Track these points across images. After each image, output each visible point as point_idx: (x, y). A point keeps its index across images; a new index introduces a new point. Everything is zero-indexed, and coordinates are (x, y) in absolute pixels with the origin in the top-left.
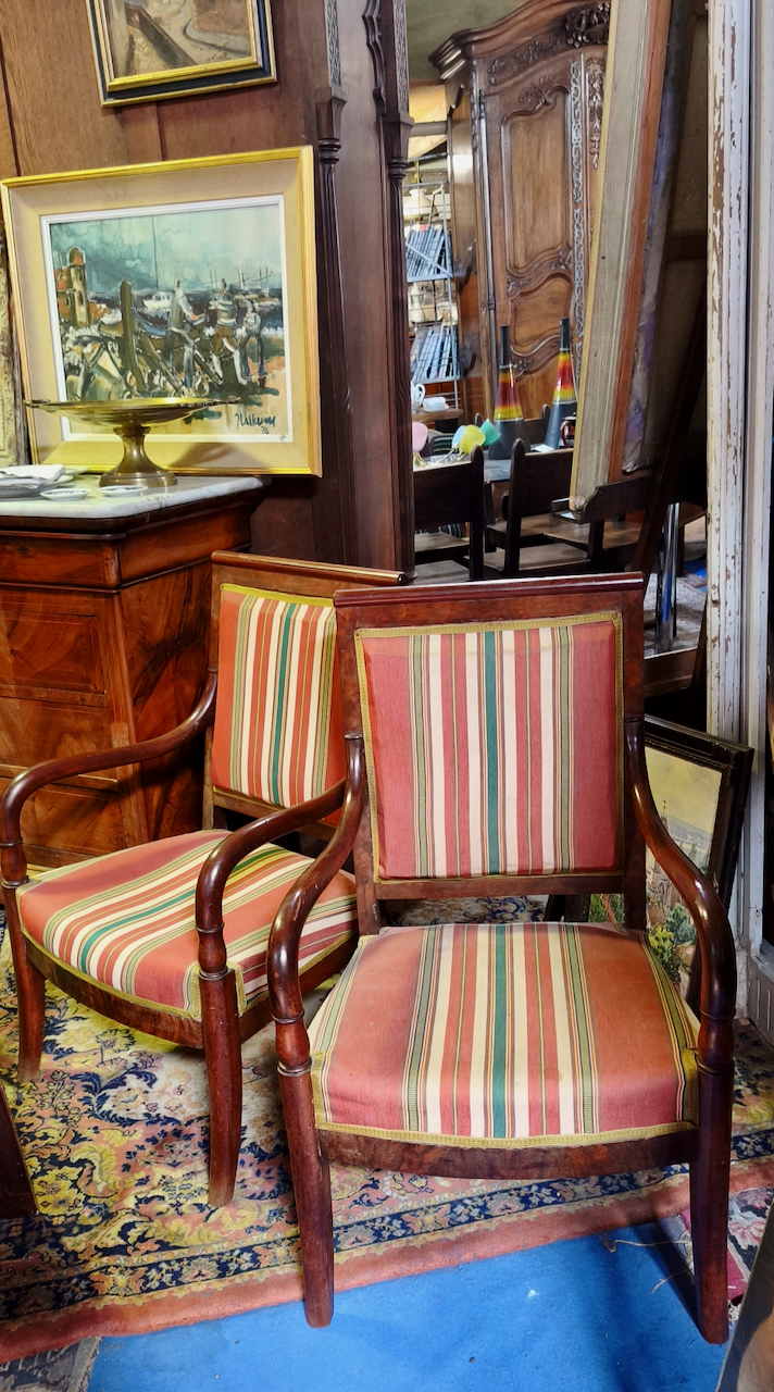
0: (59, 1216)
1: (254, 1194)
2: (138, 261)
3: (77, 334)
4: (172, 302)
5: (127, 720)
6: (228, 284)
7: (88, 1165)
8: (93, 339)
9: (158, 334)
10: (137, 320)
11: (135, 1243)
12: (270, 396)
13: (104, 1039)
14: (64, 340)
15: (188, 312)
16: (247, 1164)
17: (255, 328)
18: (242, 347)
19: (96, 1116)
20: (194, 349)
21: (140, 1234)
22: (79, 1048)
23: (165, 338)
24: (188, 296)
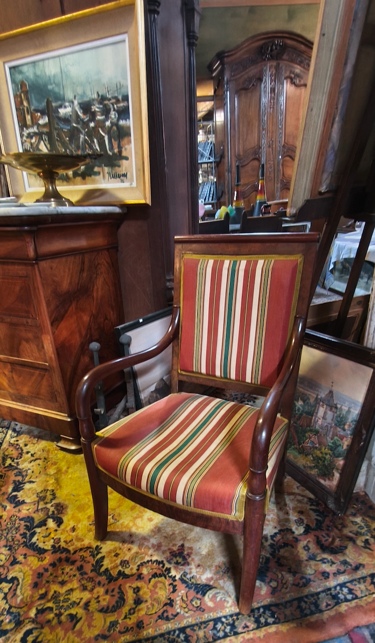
2: (54, 85)
3: (28, 132)
4: (72, 109)
5: (48, 333)
6: (100, 94)
7: (16, 582)
8: (35, 134)
9: (66, 128)
10: (56, 121)
12: (124, 162)
13: (41, 495)
14: (22, 136)
15: (80, 113)
16: (102, 585)
17: (115, 120)
18: (109, 131)
19: (27, 547)
20: (85, 136)
21: (34, 638)
22: (28, 501)
23: (69, 130)
24: (80, 104)
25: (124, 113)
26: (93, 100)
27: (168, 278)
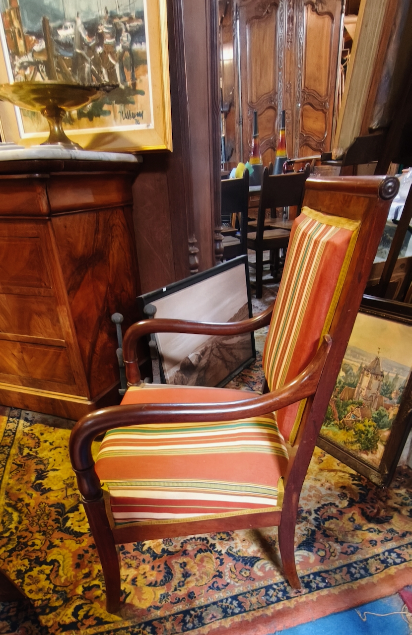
0: (38, 600)
1: (151, 583)
3: (20, 61)
4: (75, 30)
5: (65, 304)
6: (109, 12)
7: (56, 564)
8: (30, 64)
10: (55, 46)
11: (82, 619)
12: (139, 97)
13: (68, 482)
14: (13, 67)
15: (85, 36)
16: (146, 562)
17: (127, 44)
18: (120, 60)
19: (62, 531)
20: (91, 65)
21: (85, 613)
22: (54, 488)
23: (72, 58)
24: (84, 23)
25: (138, 34)
26: (101, 18)
27: (190, 241)
